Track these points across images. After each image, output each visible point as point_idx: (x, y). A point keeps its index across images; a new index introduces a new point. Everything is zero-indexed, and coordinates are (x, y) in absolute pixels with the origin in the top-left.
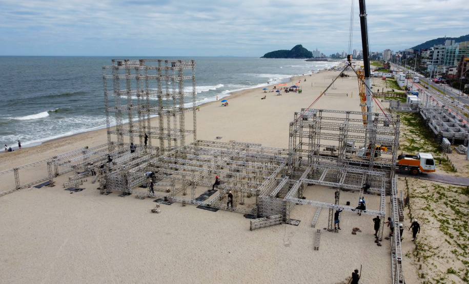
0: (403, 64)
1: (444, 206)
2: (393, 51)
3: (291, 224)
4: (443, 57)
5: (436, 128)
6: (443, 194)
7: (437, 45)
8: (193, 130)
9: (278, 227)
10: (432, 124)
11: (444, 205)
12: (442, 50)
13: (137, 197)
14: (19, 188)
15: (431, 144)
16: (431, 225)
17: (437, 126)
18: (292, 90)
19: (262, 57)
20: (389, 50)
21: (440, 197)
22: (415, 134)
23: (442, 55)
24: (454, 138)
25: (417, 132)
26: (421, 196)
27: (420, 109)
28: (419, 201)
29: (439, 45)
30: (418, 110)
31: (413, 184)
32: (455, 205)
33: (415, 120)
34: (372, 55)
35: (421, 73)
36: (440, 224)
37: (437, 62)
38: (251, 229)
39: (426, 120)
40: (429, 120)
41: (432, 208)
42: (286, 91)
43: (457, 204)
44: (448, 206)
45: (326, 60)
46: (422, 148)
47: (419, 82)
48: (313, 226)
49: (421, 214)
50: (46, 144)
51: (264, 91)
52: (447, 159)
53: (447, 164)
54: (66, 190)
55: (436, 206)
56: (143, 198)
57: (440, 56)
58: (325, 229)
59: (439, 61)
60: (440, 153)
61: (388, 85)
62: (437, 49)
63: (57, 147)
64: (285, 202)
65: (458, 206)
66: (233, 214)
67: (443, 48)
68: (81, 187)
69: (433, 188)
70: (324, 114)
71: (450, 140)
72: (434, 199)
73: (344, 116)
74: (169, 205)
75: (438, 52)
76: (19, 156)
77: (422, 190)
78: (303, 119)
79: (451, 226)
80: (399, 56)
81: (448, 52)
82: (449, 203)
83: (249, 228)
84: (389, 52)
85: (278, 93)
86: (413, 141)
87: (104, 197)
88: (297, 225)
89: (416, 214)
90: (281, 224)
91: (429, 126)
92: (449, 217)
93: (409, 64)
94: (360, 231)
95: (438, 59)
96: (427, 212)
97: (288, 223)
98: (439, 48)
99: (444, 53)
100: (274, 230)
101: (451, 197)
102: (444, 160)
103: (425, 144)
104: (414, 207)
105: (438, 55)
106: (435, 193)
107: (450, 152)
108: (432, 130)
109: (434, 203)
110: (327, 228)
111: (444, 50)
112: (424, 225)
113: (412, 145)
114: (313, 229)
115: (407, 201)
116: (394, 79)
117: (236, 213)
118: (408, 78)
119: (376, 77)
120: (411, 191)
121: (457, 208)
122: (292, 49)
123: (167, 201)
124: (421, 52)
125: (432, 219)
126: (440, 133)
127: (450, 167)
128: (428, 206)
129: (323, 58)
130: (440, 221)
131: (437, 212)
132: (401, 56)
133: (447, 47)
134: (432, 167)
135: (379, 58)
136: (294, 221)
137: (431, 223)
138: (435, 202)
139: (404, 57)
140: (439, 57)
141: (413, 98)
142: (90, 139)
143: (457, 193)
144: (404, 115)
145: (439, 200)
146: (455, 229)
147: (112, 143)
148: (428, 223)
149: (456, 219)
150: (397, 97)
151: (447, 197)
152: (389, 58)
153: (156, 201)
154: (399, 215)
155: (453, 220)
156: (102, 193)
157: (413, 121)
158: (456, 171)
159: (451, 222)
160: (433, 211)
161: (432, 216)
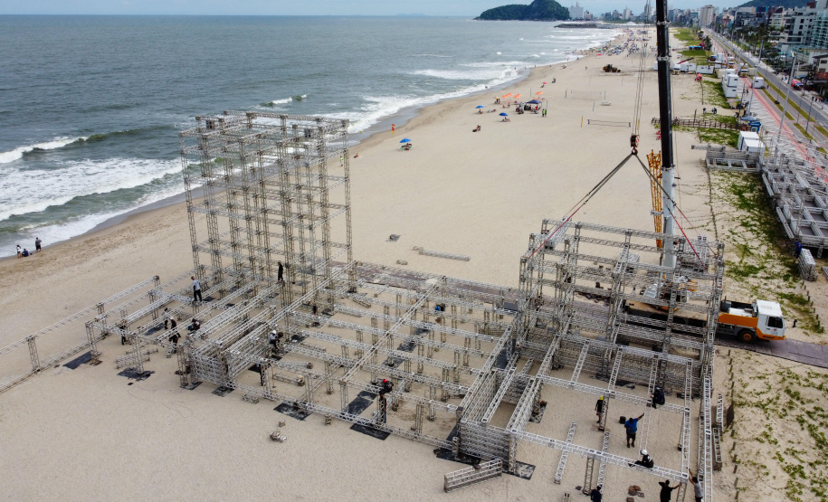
0: (735, 37)
1: (796, 426)
2: (718, 8)
3: (518, 476)
4: (810, 29)
5: (789, 222)
6: (796, 395)
7: (800, 7)
8: (346, 243)
9: (494, 483)
10: (782, 209)
11: (797, 424)
12: (809, 18)
13: (245, 398)
14: (39, 371)
15: (779, 258)
16: (772, 481)
17: (792, 219)
18: (529, 109)
19: (477, 18)
20: (710, 7)
21: (791, 402)
22: (752, 230)
23: (810, 26)
24: (821, 247)
25: (755, 225)
26: (755, 400)
27: (762, 166)
28: (751, 416)
29: (804, 8)
30: (758, 169)
31: (743, 367)
32: (816, 424)
33: (751, 192)
34: (679, 15)
35: (768, 62)
36: (787, 477)
37: (799, 40)
38: (446, 490)
39: (771, 198)
40: (778, 197)
41: (774, 436)
42: (519, 111)
43: (821, 420)
44: (805, 425)
45: (594, 26)
46: (763, 268)
47: (762, 88)
48: (557, 482)
49: (754, 451)
50: (89, 238)
51: (478, 110)
52: (806, 298)
53: (807, 312)
54: (120, 374)
55: (783, 426)
56: (256, 401)
57: (805, 29)
58: (578, 488)
59: (802, 37)
60: (794, 280)
61: (706, 95)
62: (801, 14)
63: (106, 249)
64: (508, 436)
65: (821, 424)
66: (415, 445)
67: (812, 14)
68: (146, 367)
69: (780, 378)
70: (583, 233)
71: (814, 251)
72: (780, 410)
73: (622, 238)
74: (302, 419)
75: (802, 21)
76: (40, 270)
77: (758, 385)
78: (546, 247)
79: (807, 482)
80: (728, 19)
81: (820, 22)
82: (806, 418)
83: (443, 488)
84: (711, 11)
85: (503, 117)
86: (745, 250)
87: (187, 393)
88: (529, 478)
89: (744, 451)
90: (499, 475)
91: (777, 215)
92: (803, 457)
93: (748, 39)
94: (642, 495)
95: (800, 33)
96: (765, 447)
97: (512, 474)
98: (805, 13)
99: (812, 23)
100: (487, 491)
101: (810, 401)
102: (802, 301)
103: (769, 256)
104: (742, 433)
105: (801, 27)
106: (782, 392)
107: (813, 279)
108: (781, 223)
109: (779, 420)
110: (582, 485)
111: (813, 17)
112: (758, 483)
113: (745, 260)
114: (556, 487)
115: (730, 416)
116: (716, 77)
117: (420, 445)
118: (744, 76)
119: (683, 72)
120: (738, 387)
121: (821, 429)
122: (533, 3)
123: (298, 411)
124: (770, 15)
125: (773, 466)
126: (797, 236)
127: (812, 319)
128: (767, 430)
129: (588, 22)
130: (787, 469)
131: (783, 445)
132: (732, 18)
133: (819, 13)
134: (779, 332)
135: (691, 22)
136: (524, 467)
137: (770, 477)
138: (781, 417)
139: (738, 23)
140: (803, 31)
141: (750, 139)
142: (165, 229)
143: (822, 392)
144: (733, 179)
145: (788, 411)
146: (813, 490)
147: (202, 268)
148: (765, 478)
149: (818, 463)
150: (720, 130)
151: (802, 403)
152: (711, 21)
153: (279, 409)
154: (714, 458)
155: (811, 464)
156: (184, 385)
157: (747, 195)
158: (822, 331)
159: (807, 470)
160: (776, 443)
161: (774, 458)
